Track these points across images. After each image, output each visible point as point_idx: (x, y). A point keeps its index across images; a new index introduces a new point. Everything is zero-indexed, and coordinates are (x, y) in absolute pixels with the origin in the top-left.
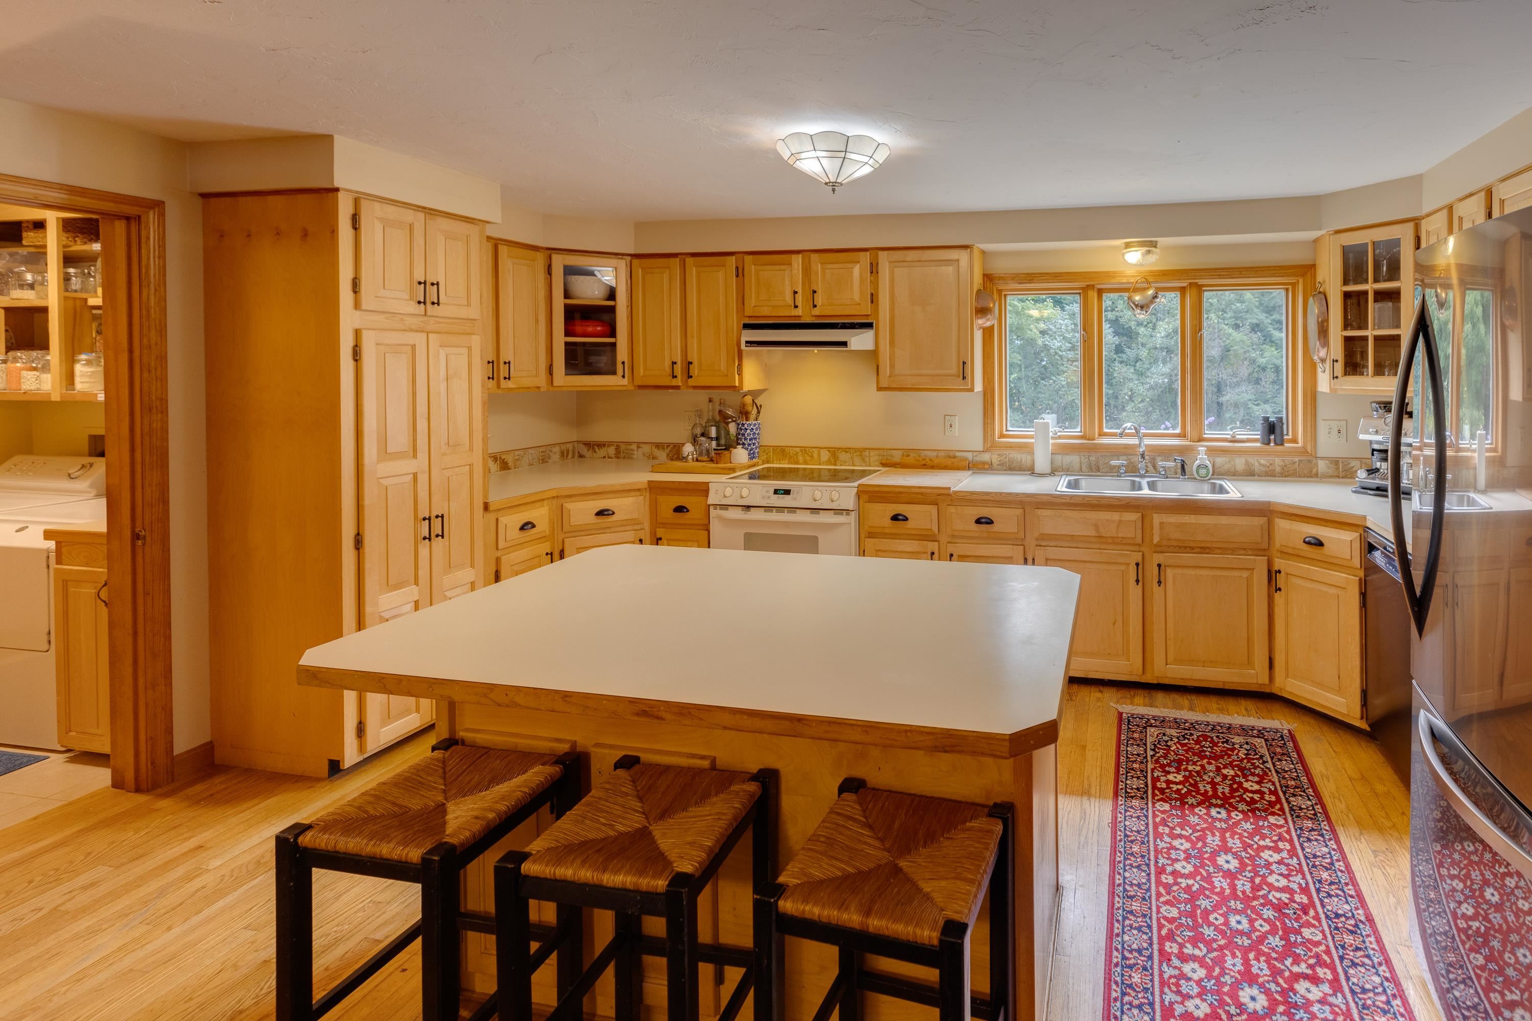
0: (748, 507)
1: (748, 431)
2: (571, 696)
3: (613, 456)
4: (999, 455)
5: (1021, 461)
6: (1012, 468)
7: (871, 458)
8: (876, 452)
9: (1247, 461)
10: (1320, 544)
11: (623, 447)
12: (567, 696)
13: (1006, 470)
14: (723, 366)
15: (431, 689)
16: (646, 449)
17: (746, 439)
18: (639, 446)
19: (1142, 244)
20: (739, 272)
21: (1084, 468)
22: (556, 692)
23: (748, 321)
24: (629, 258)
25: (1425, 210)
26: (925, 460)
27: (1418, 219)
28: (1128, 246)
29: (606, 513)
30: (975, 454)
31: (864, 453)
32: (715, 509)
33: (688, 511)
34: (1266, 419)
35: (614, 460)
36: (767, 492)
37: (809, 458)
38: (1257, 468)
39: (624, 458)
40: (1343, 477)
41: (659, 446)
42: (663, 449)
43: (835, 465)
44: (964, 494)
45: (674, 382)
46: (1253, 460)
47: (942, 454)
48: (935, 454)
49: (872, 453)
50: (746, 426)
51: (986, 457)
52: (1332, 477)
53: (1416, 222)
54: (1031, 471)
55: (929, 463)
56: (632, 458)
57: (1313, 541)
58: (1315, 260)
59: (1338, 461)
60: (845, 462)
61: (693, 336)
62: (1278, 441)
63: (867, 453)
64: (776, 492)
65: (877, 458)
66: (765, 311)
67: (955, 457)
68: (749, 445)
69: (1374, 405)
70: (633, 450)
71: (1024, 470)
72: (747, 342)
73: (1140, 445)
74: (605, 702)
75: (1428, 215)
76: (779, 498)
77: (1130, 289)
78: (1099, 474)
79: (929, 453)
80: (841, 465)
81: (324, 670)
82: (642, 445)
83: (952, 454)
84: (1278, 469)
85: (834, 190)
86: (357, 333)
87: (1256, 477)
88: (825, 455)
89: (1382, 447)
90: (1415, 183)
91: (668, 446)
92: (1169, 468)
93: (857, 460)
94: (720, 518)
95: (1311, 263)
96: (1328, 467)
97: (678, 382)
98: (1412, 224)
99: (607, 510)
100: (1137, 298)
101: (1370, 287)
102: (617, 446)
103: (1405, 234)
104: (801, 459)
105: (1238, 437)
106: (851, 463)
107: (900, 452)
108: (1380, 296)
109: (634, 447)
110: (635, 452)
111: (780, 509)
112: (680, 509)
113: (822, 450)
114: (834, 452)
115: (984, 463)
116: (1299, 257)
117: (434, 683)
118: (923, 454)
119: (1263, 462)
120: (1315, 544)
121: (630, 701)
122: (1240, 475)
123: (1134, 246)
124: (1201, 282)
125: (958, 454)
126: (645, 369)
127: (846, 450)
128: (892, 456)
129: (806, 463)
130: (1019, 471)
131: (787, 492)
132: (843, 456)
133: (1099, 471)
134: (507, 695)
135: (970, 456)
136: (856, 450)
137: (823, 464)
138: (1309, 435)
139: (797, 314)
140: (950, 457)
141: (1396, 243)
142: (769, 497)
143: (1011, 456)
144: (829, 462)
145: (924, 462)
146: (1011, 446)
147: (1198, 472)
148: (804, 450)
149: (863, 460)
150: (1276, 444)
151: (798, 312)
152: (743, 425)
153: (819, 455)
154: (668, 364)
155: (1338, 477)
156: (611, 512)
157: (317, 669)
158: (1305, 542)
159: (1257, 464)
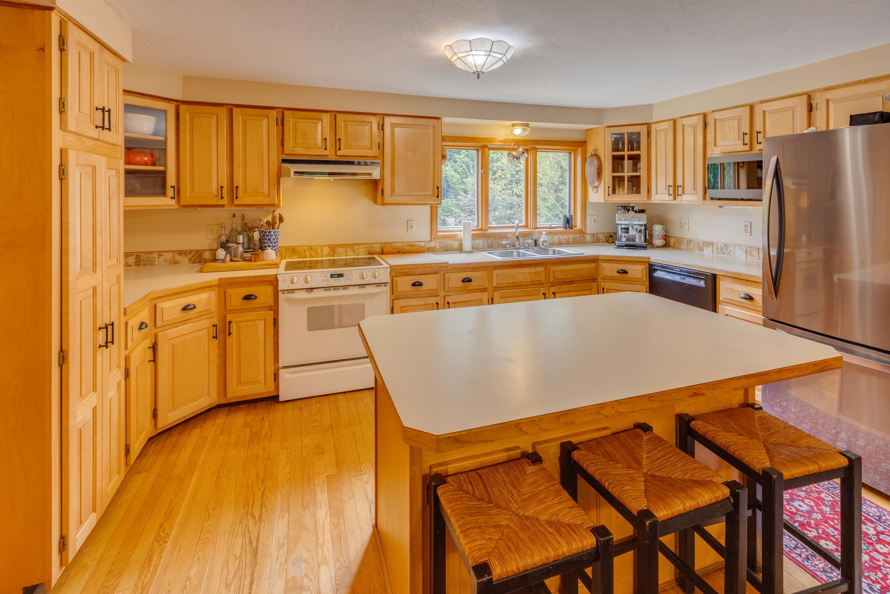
0: (312, 289)
1: (274, 237)
2: (653, 396)
3: (132, 264)
4: (440, 242)
5: (452, 245)
6: (447, 250)
7: (360, 250)
8: (363, 246)
9: (559, 238)
10: (625, 272)
11: (143, 256)
12: (651, 397)
13: (443, 251)
14: (265, 189)
15: (558, 420)
16: (169, 256)
17: (271, 243)
18: (160, 254)
19: (523, 125)
20: (281, 123)
21: (485, 247)
22: (644, 396)
23: (285, 157)
24: (176, 103)
25: (655, 120)
26: (399, 248)
27: (650, 124)
28: (514, 125)
29: (189, 308)
30: (426, 243)
31: (354, 247)
32: (284, 293)
33: (256, 298)
34: (565, 216)
35: (134, 267)
36: (325, 277)
37: (314, 253)
38: (563, 241)
39: (145, 265)
40: (596, 243)
41: (180, 253)
42: (186, 255)
43: (334, 256)
44: (455, 266)
45: (221, 202)
46: (561, 237)
47: (406, 244)
48: (402, 244)
49: (360, 247)
50: (272, 233)
51: (432, 244)
52: (592, 243)
53: (648, 125)
54: (460, 249)
55: (402, 250)
56: (153, 265)
57: (621, 272)
58: (586, 140)
59: (594, 235)
60: (341, 254)
61: (239, 167)
62: (571, 227)
63: (356, 247)
64: (332, 276)
65: (364, 249)
66: (300, 151)
67: (414, 246)
68: (274, 247)
69: (619, 207)
70: (155, 258)
71: (454, 250)
72: (295, 172)
73: (515, 232)
74: (673, 394)
75: (655, 123)
76: (335, 280)
77: (510, 149)
78: (493, 249)
79: (398, 244)
80: (338, 256)
81: (465, 433)
82: (163, 253)
83: (412, 244)
84: (571, 241)
85: (478, 77)
86: (63, 152)
87: (563, 245)
88: (326, 250)
89: (626, 227)
90: (649, 108)
91: (190, 253)
92: (529, 243)
93: (350, 252)
94: (289, 300)
95: (584, 140)
96: (591, 238)
97: (225, 201)
98: (646, 126)
99: (189, 305)
100: (514, 153)
101: (626, 153)
102: (138, 256)
103: (643, 130)
104: (308, 254)
105: (552, 226)
106: (345, 254)
107: (379, 245)
108: (630, 157)
109: (156, 255)
110: (157, 260)
111: (336, 288)
112: (248, 298)
113: (323, 247)
114: (333, 249)
115: (431, 248)
116: (579, 137)
117: (561, 415)
118: (394, 245)
119: (565, 237)
120: (623, 273)
121: (687, 389)
122: (556, 245)
123: (518, 126)
124: (538, 147)
125: (416, 244)
126: (193, 190)
127: (342, 246)
128: (374, 248)
129: (311, 256)
130: (451, 251)
131: (341, 275)
132: (339, 250)
133: (492, 248)
134: (613, 408)
135: (422, 244)
136: (349, 245)
137: (325, 256)
138: (584, 223)
139: (326, 154)
140: (411, 246)
141: (639, 134)
142: (328, 280)
143: (446, 242)
144: (329, 255)
145: (398, 250)
146: (445, 237)
147: (543, 244)
148: (310, 248)
149: (354, 251)
150: (569, 228)
151: (327, 153)
152: (270, 232)
153: (322, 251)
154: (214, 187)
155: (594, 242)
156: (192, 306)
157: (457, 434)
158: (618, 272)
159: (563, 239)
